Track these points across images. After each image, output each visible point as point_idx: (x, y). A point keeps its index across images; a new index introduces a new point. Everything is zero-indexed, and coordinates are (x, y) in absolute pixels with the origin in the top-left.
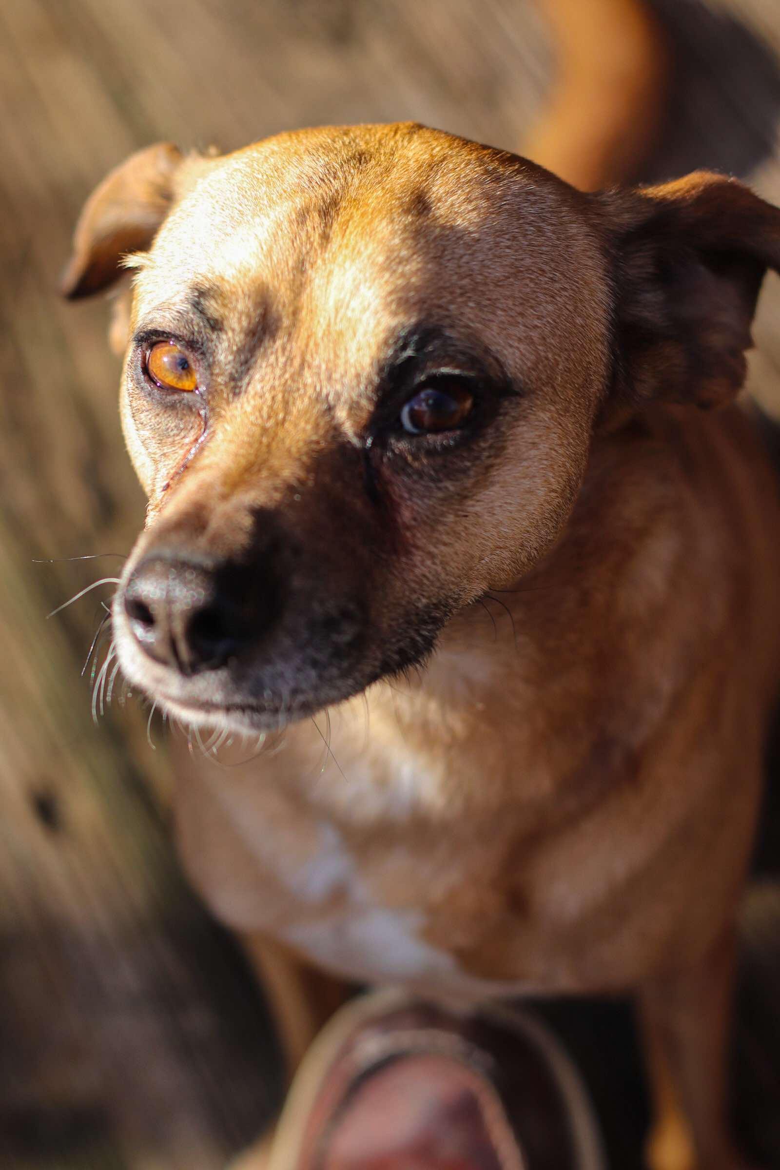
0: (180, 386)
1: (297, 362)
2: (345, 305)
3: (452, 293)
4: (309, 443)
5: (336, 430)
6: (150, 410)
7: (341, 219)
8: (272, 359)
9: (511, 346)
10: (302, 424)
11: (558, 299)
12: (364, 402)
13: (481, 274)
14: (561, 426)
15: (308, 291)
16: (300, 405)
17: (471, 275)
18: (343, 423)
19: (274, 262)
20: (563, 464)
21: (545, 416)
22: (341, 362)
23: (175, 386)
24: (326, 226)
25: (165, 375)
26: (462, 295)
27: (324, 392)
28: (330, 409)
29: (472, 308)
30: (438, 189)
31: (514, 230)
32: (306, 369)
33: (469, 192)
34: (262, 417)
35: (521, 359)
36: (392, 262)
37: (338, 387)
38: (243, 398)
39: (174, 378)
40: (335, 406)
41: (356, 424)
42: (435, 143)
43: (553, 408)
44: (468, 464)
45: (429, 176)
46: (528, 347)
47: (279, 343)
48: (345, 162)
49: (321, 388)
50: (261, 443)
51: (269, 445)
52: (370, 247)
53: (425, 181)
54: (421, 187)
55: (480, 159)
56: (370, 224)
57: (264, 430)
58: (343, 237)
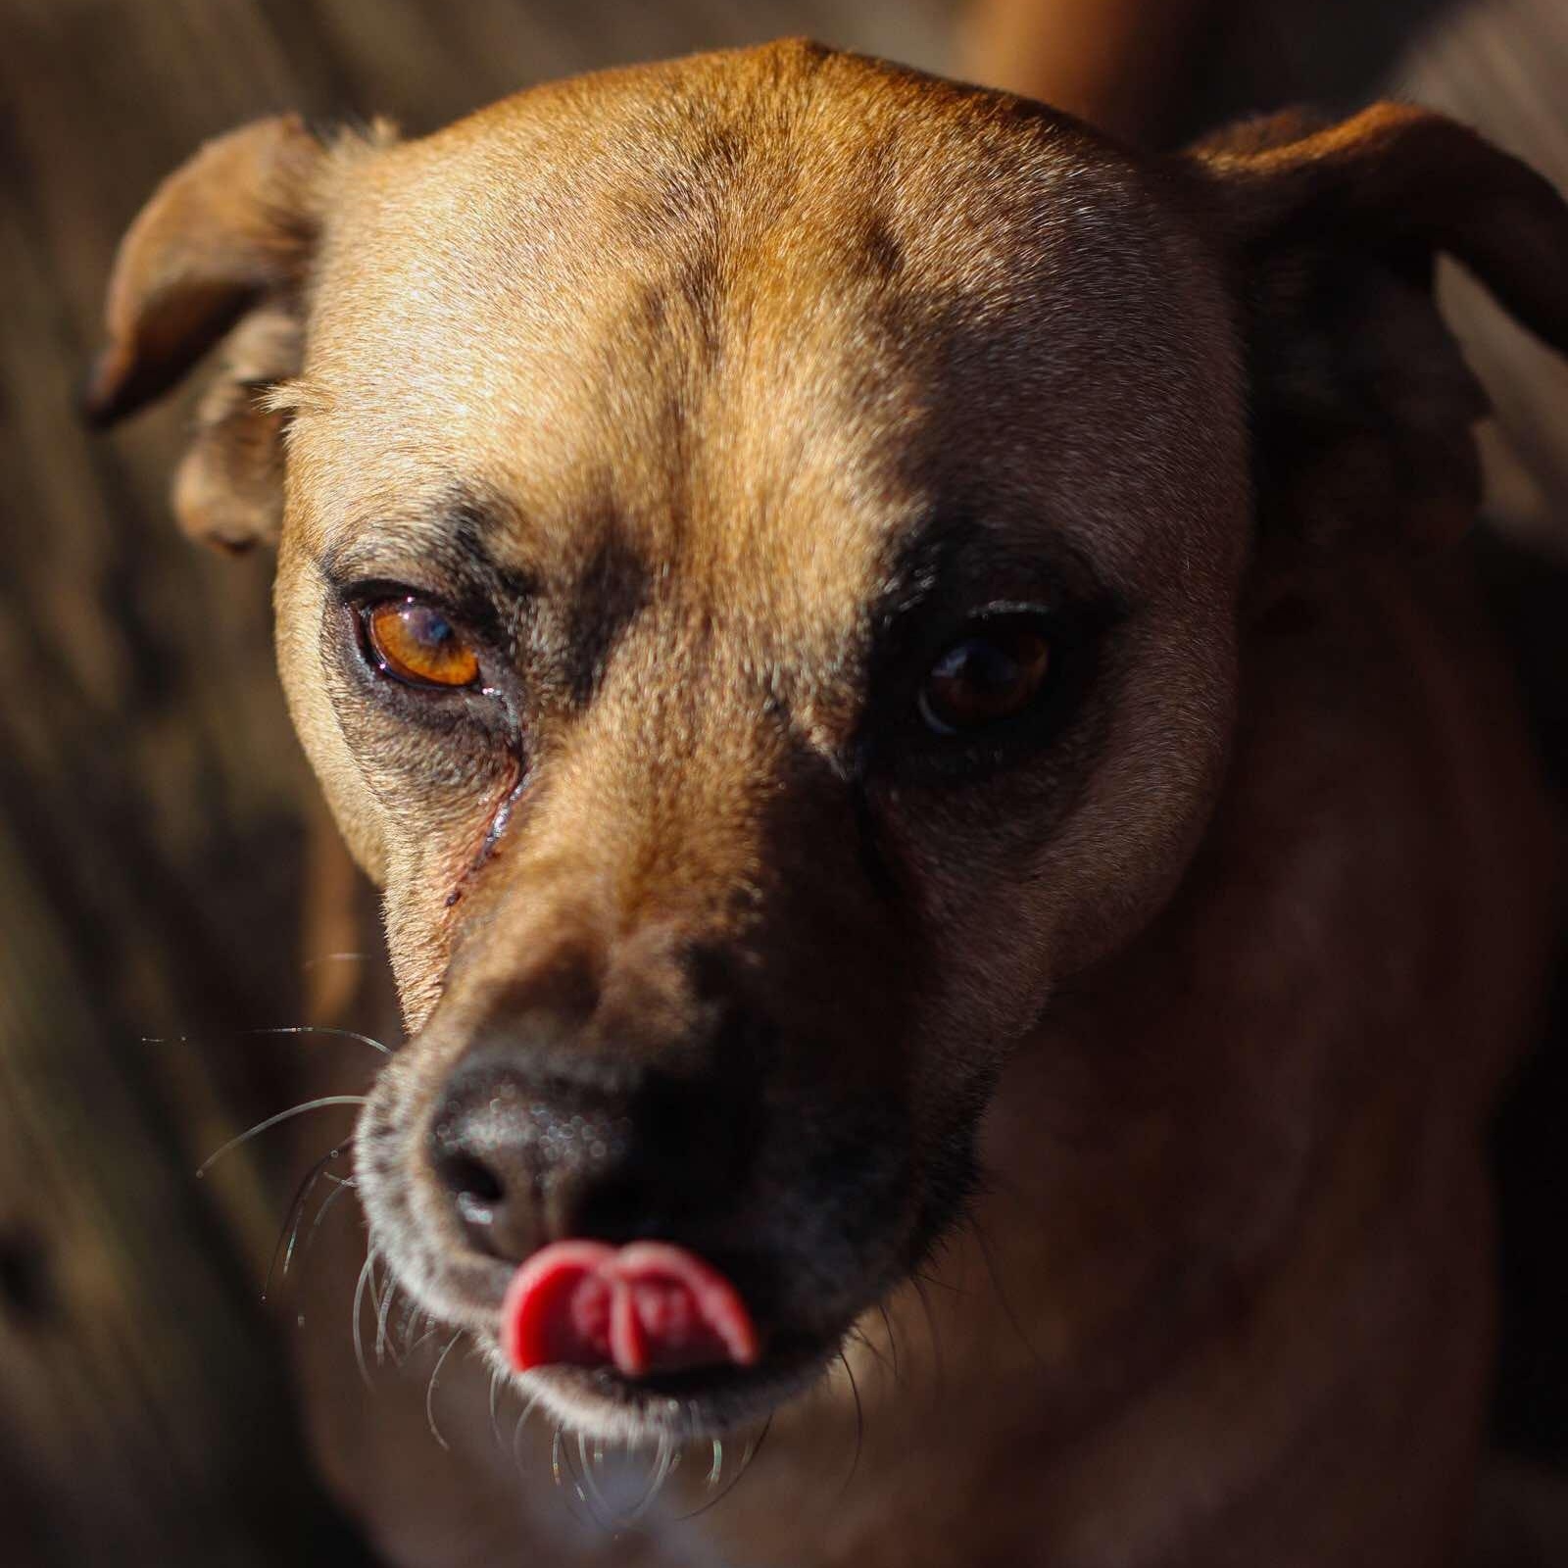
0: (438, 675)
1: (695, 618)
2: (777, 489)
3: (980, 431)
4: (750, 789)
5: (797, 749)
6: (397, 734)
7: (733, 302)
9: (1098, 520)
10: (731, 750)
11: (1172, 400)
12: (844, 689)
13: (1028, 380)
14: (1195, 656)
15: (696, 463)
16: (717, 706)
17: (1009, 385)
18: (809, 733)
19: (615, 412)
20: (1200, 730)
21: (1167, 644)
22: (785, 608)
23: (429, 676)
24: (705, 322)
25: (405, 655)
26: (999, 431)
27: (761, 673)
28: (779, 708)
29: (1021, 455)
30: (904, 206)
31: (1075, 270)
32: (716, 632)
33: (968, 204)
34: (646, 741)
35: (1117, 544)
36: (862, 391)
37: (789, 661)
38: (597, 704)
39: (426, 659)
40: (786, 701)
41: (835, 731)
42: (863, 96)
43: (1178, 625)
44: (1052, 781)
45: (878, 178)
46: (1129, 516)
48: (701, 162)
49: (752, 665)
50: (656, 801)
51: (673, 803)
52: (810, 360)
53: (876, 190)
54: (869, 210)
55: (963, 123)
56: (796, 308)
57: (656, 770)
58: (746, 341)
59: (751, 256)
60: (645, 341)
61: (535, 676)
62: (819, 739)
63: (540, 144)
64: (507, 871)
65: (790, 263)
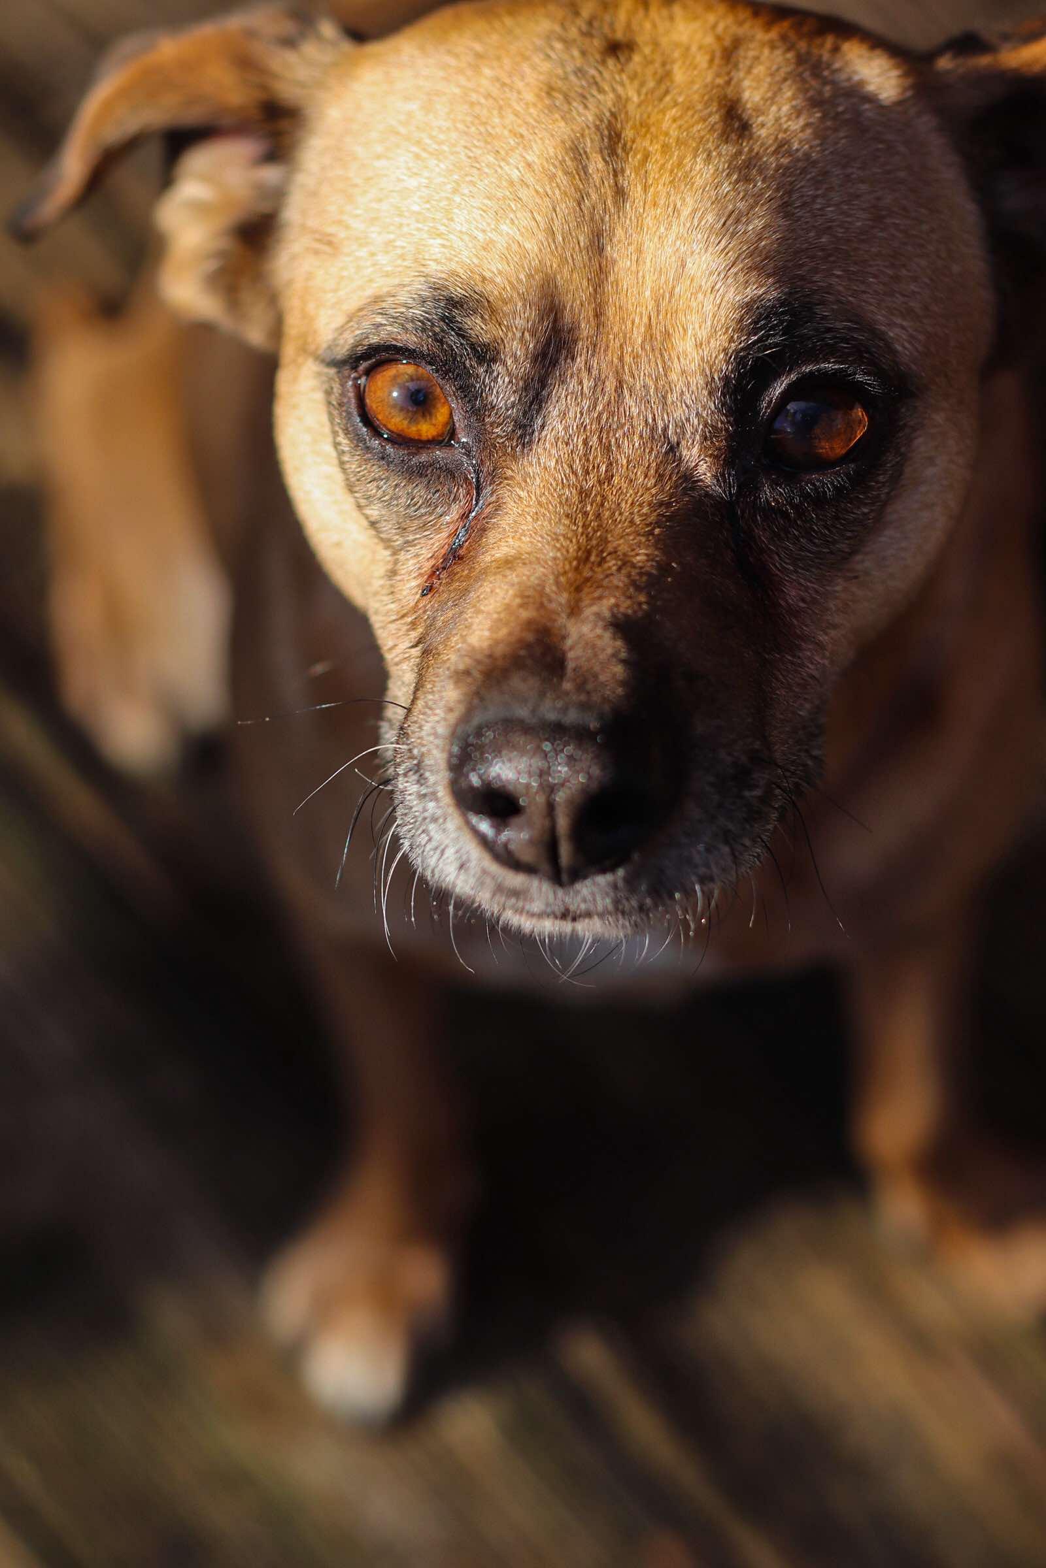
0: (413, 431)
1: (610, 385)
3: (812, 257)
4: (657, 507)
5: (688, 479)
6: (384, 477)
7: (634, 160)
8: (573, 384)
14: (957, 427)
15: (611, 278)
16: (629, 448)
17: (830, 228)
18: (697, 467)
21: (939, 418)
23: (408, 432)
24: (616, 173)
25: (390, 414)
27: (660, 424)
28: (673, 449)
29: (838, 277)
30: (752, 94)
32: (627, 394)
34: (575, 473)
35: (910, 343)
36: (731, 221)
38: (538, 449)
40: (679, 444)
41: (715, 461)
43: (947, 405)
46: (914, 324)
47: (580, 361)
49: (654, 420)
50: (586, 514)
51: (598, 516)
52: (690, 201)
53: (728, 83)
54: (725, 96)
55: (784, 38)
56: (680, 164)
57: (584, 494)
58: (645, 189)
59: (644, 126)
60: (577, 189)
61: (492, 424)
62: (705, 472)
63: (479, 56)
64: (471, 569)
65: (674, 133)
